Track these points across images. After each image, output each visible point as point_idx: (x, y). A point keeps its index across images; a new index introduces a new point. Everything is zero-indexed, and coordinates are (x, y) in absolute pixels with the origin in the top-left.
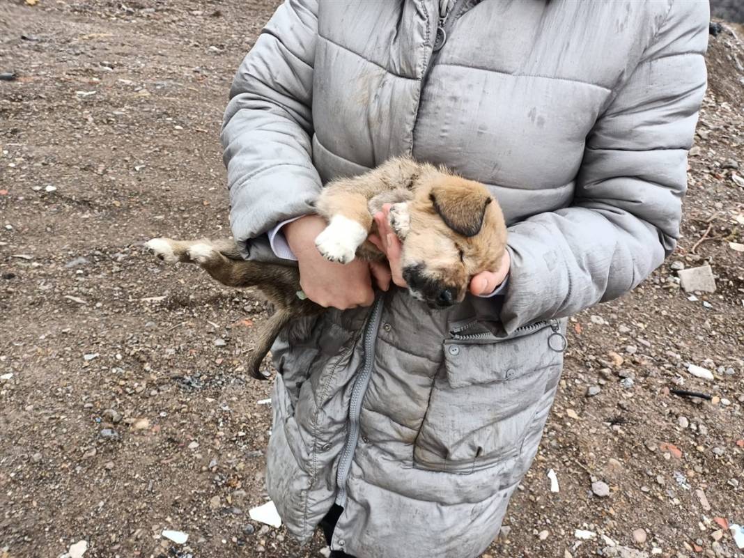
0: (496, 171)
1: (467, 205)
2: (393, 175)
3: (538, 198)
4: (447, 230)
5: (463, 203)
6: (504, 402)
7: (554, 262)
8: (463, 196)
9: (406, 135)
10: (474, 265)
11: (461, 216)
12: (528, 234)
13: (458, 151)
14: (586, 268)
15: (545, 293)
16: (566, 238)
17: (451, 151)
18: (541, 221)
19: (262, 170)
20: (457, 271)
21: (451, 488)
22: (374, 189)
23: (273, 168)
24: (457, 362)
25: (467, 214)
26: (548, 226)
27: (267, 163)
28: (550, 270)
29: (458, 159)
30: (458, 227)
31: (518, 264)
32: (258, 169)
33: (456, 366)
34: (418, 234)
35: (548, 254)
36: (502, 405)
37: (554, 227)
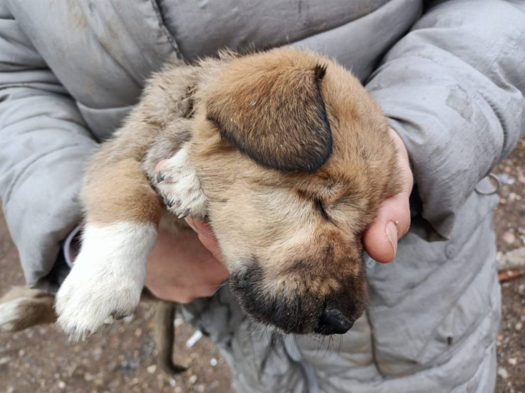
0: (304, 13)
1: (282, 105)
2: (159, 106)
3: (385, 19)
4: (269, 175)
5: (273, 104)
6: (455, 280)
7: (468, 104)
8: (267, 89)
9: (155, 34)
10: (355, 214)
11: (281, 134)
12: (402, 79)
13: (237, 14)
14: (508, 84)
15: (477, 158)
16: (458, 56)
17: (227, 21)
18: (408, 50)
19: (16, 180)
20: (329, 250)
21: (434, 383)
22: (143, 142)
23: (27, 170)
24: (382, 275)
25: (292, 122)
26: (423, 52)
27: (18, 168)
28: (469, 119)
29: (243, 26)
30: (285, 158)
31: (419, 140)
32: (13, 182)
33: (382, 280)
34: (224, 201)
35: (451, 97)
36: (454, 285)
37: (431, 49)
